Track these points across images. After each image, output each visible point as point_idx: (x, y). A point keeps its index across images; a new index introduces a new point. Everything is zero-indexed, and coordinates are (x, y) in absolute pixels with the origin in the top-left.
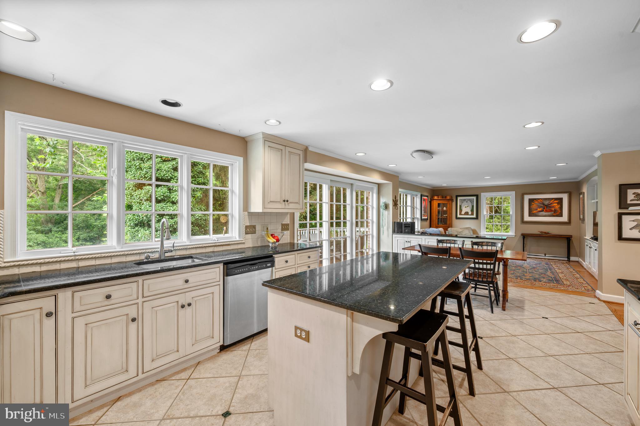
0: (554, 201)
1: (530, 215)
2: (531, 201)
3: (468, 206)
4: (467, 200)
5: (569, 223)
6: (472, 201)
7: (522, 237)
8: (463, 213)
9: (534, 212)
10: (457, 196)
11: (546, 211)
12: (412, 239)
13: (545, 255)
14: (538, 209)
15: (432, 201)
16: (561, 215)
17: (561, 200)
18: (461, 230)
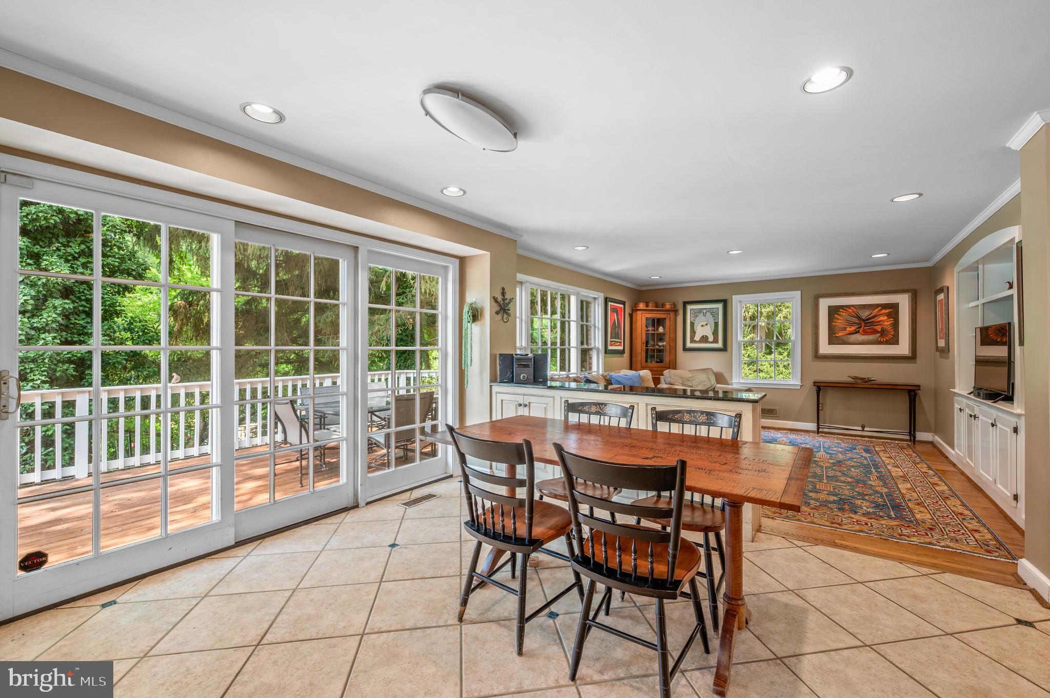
0: (879, 311)
1: (833, 340)
2: (833, 311)
3: (707, 324)
4: (705, 311)
5: (912, 357)
6: (714, 313)
7: (815, 388)
8: (697, 338)
9: (840, 334)
10: (685, 304)
11: (866, 333)
12: (532, 399)
13: (863, 427)
14: (848, 329)
15: (634, 314)
16: (895, 341)
17: (894, 309)
18: (690, 375)
